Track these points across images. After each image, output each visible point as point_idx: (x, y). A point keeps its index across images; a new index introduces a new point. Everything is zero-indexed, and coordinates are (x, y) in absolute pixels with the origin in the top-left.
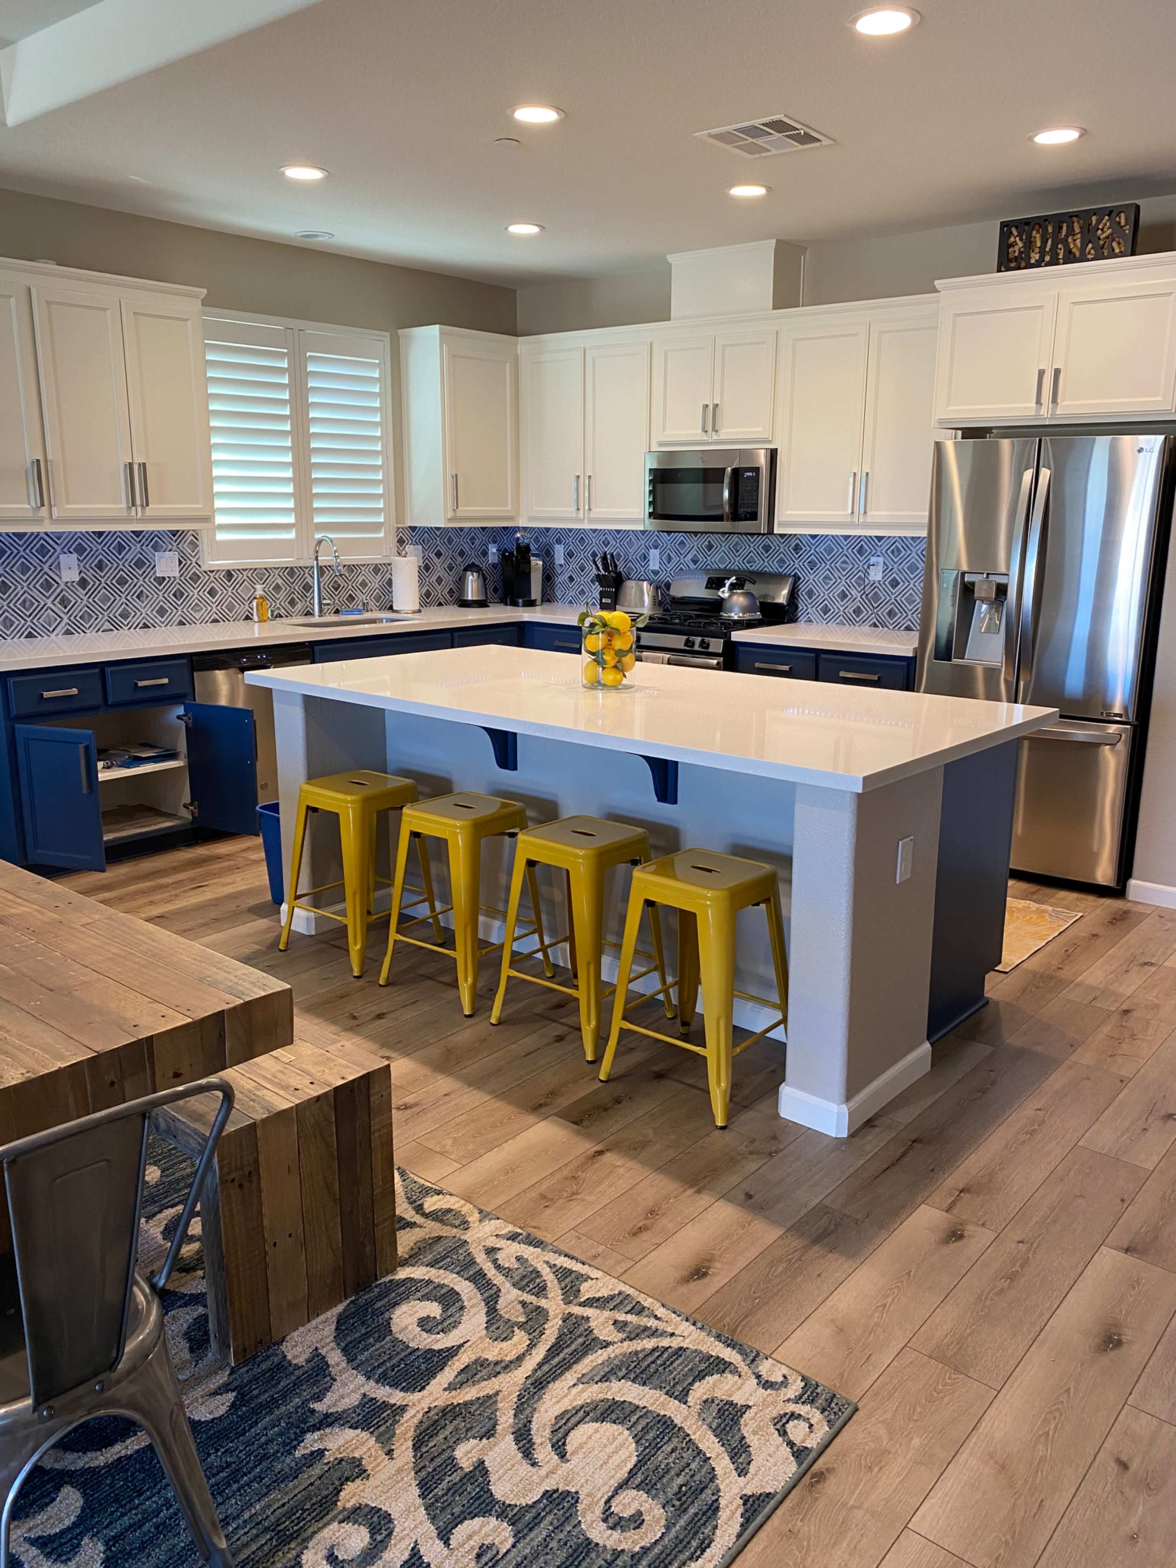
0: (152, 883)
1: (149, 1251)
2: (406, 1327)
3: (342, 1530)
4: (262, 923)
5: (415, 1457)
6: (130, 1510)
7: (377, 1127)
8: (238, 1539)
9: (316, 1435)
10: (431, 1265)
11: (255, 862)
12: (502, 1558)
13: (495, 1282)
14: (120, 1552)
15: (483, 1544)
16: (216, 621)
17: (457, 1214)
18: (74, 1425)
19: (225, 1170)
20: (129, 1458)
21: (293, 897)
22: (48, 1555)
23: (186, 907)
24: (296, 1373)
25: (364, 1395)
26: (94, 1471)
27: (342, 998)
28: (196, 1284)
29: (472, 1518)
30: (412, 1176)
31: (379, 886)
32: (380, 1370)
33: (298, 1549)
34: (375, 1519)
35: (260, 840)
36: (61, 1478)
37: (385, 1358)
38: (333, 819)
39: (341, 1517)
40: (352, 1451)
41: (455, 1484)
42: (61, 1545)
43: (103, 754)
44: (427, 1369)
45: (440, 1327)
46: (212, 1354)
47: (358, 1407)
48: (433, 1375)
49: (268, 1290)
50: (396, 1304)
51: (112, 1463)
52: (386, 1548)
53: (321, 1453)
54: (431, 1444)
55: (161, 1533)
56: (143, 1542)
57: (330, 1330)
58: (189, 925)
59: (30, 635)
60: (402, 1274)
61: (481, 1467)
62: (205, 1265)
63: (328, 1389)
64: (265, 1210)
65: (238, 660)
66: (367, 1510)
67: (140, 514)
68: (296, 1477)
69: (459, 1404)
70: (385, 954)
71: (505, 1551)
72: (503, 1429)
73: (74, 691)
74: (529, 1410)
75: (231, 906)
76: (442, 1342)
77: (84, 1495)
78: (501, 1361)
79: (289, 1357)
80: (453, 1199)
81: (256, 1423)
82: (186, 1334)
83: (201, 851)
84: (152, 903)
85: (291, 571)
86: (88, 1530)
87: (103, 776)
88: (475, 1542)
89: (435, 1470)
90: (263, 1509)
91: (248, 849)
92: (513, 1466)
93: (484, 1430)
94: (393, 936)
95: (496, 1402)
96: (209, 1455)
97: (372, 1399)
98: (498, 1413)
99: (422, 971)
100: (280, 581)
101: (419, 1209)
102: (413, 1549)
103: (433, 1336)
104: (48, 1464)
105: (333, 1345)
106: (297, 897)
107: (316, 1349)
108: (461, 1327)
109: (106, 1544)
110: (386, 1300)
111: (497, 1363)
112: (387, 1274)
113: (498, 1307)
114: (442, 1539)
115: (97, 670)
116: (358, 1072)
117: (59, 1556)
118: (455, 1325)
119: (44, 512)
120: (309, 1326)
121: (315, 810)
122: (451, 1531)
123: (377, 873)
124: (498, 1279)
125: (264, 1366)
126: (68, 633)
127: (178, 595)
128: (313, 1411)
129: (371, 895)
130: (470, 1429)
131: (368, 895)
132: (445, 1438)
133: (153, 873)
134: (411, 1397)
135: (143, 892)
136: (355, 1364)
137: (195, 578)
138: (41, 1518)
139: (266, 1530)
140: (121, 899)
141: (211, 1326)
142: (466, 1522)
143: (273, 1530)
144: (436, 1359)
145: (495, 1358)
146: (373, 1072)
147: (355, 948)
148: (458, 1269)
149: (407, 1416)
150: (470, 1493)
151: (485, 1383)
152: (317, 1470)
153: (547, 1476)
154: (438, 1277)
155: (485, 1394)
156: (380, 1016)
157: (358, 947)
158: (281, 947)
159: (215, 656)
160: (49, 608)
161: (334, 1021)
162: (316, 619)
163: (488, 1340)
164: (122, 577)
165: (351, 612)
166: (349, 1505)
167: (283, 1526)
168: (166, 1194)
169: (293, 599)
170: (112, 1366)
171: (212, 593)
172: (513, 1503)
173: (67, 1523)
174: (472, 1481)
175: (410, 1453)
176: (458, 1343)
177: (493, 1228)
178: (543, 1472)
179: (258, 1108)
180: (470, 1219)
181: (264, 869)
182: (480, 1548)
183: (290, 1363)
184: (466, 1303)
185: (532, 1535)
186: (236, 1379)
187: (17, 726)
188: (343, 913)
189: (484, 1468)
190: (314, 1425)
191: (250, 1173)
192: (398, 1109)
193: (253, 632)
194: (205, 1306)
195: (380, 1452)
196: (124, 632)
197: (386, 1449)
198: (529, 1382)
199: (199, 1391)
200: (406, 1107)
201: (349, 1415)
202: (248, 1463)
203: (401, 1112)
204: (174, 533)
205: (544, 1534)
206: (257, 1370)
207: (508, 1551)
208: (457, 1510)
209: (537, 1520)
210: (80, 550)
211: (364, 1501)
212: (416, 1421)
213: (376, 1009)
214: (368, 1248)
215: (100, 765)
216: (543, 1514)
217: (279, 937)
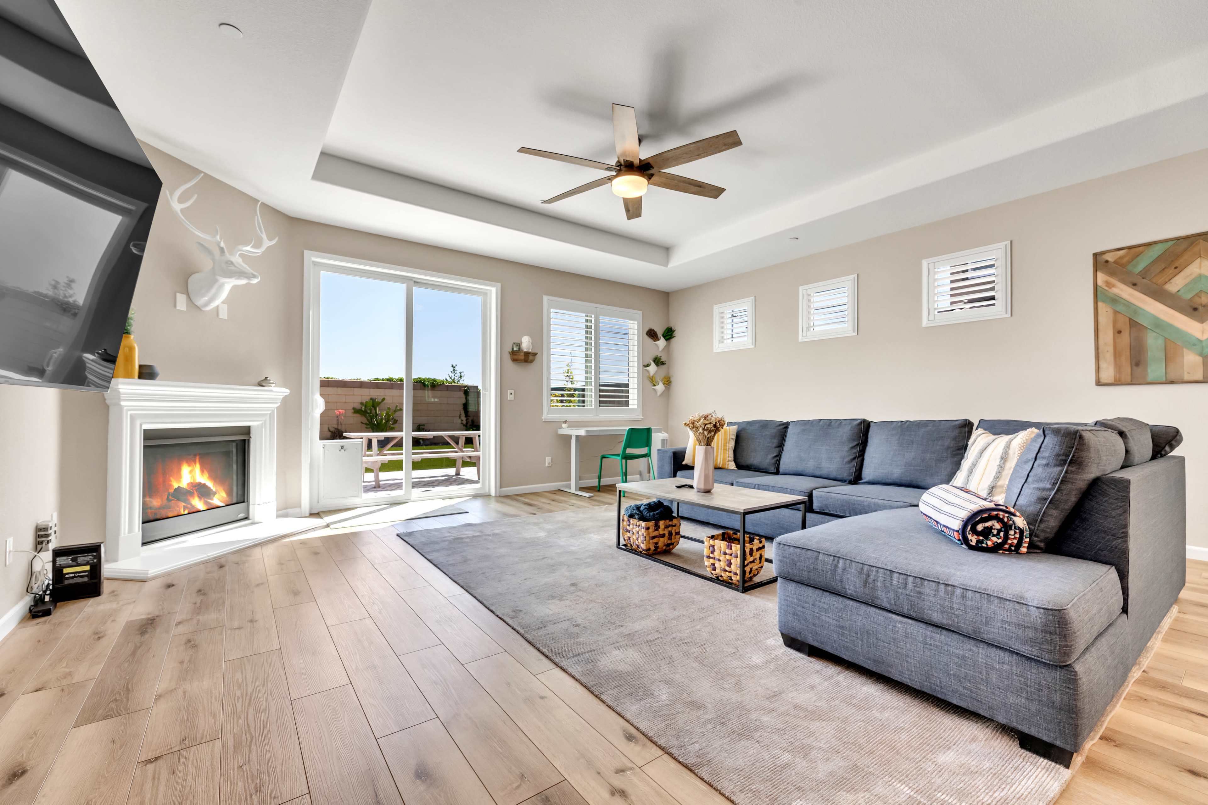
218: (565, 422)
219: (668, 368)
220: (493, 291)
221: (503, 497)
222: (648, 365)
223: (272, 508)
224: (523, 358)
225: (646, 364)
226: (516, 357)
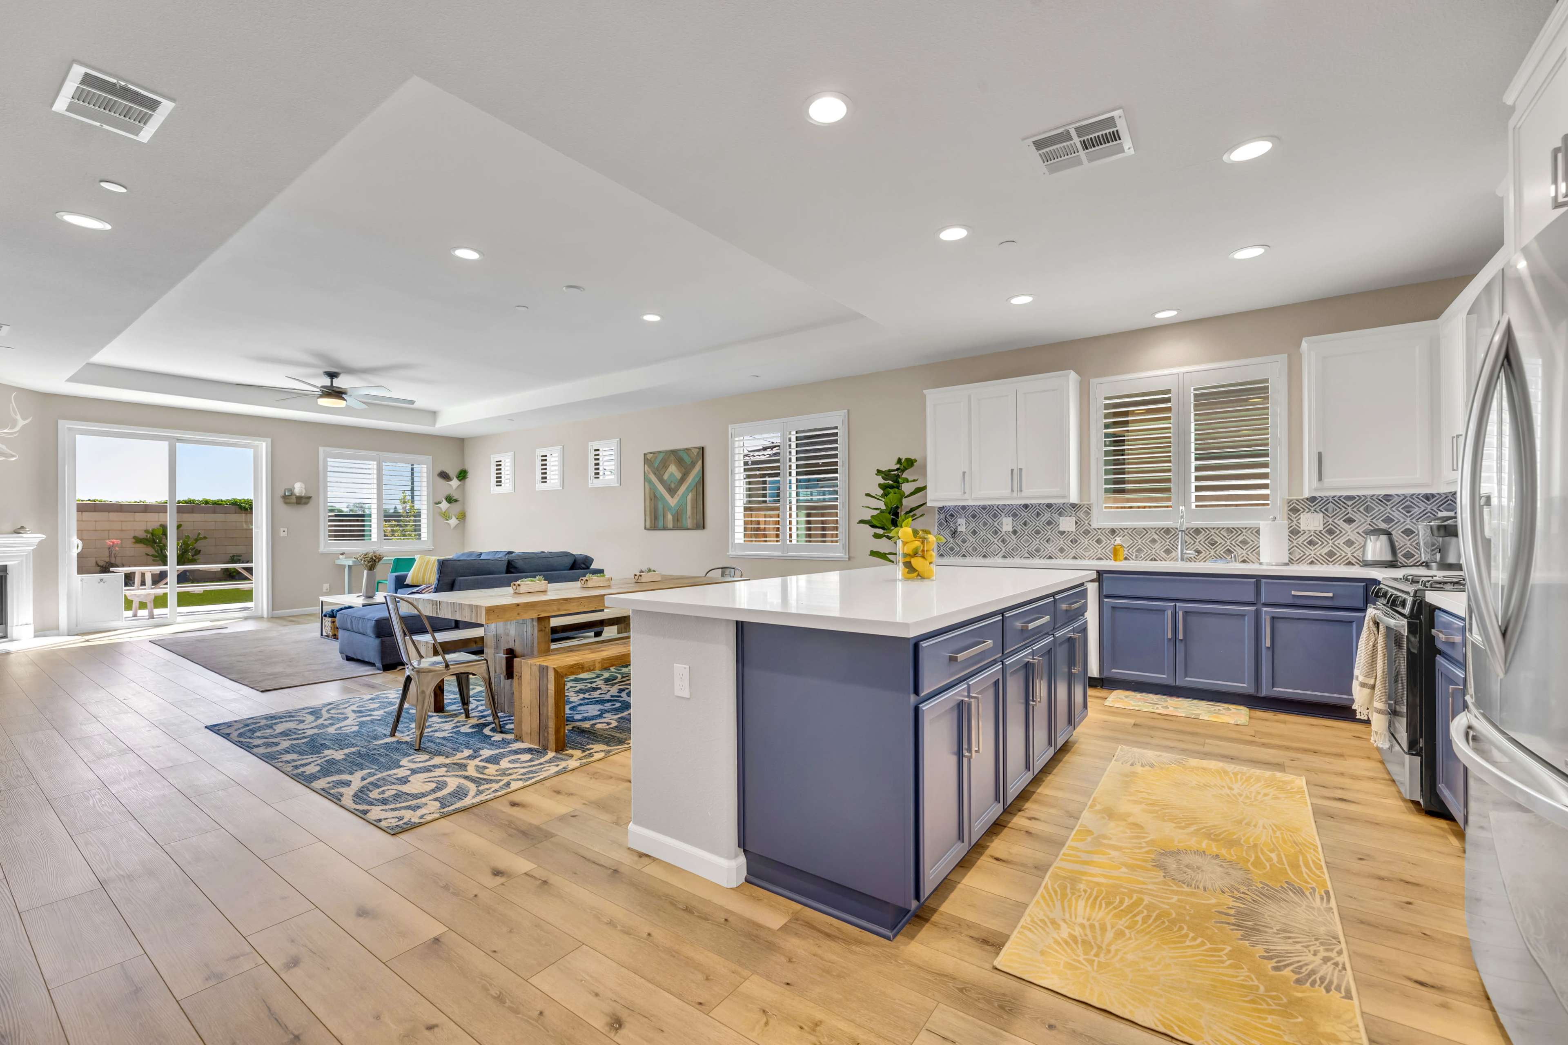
67: (1018, 495)
119: (967, 496)
127: (1074, 541)
137: (1087, 532)
164: (1038, 531)
169: (1168, 549)
171: (1099, 541)
204: (1072, 505)
210: (1014, 515)
218: (342, 554)
219: (464, 503)
220: (264, 446)
221: (272, 618)
222: (439, 503)
223: (31, 629)
224: (295, 501)
225: (437, 501)
226: (288, 501)
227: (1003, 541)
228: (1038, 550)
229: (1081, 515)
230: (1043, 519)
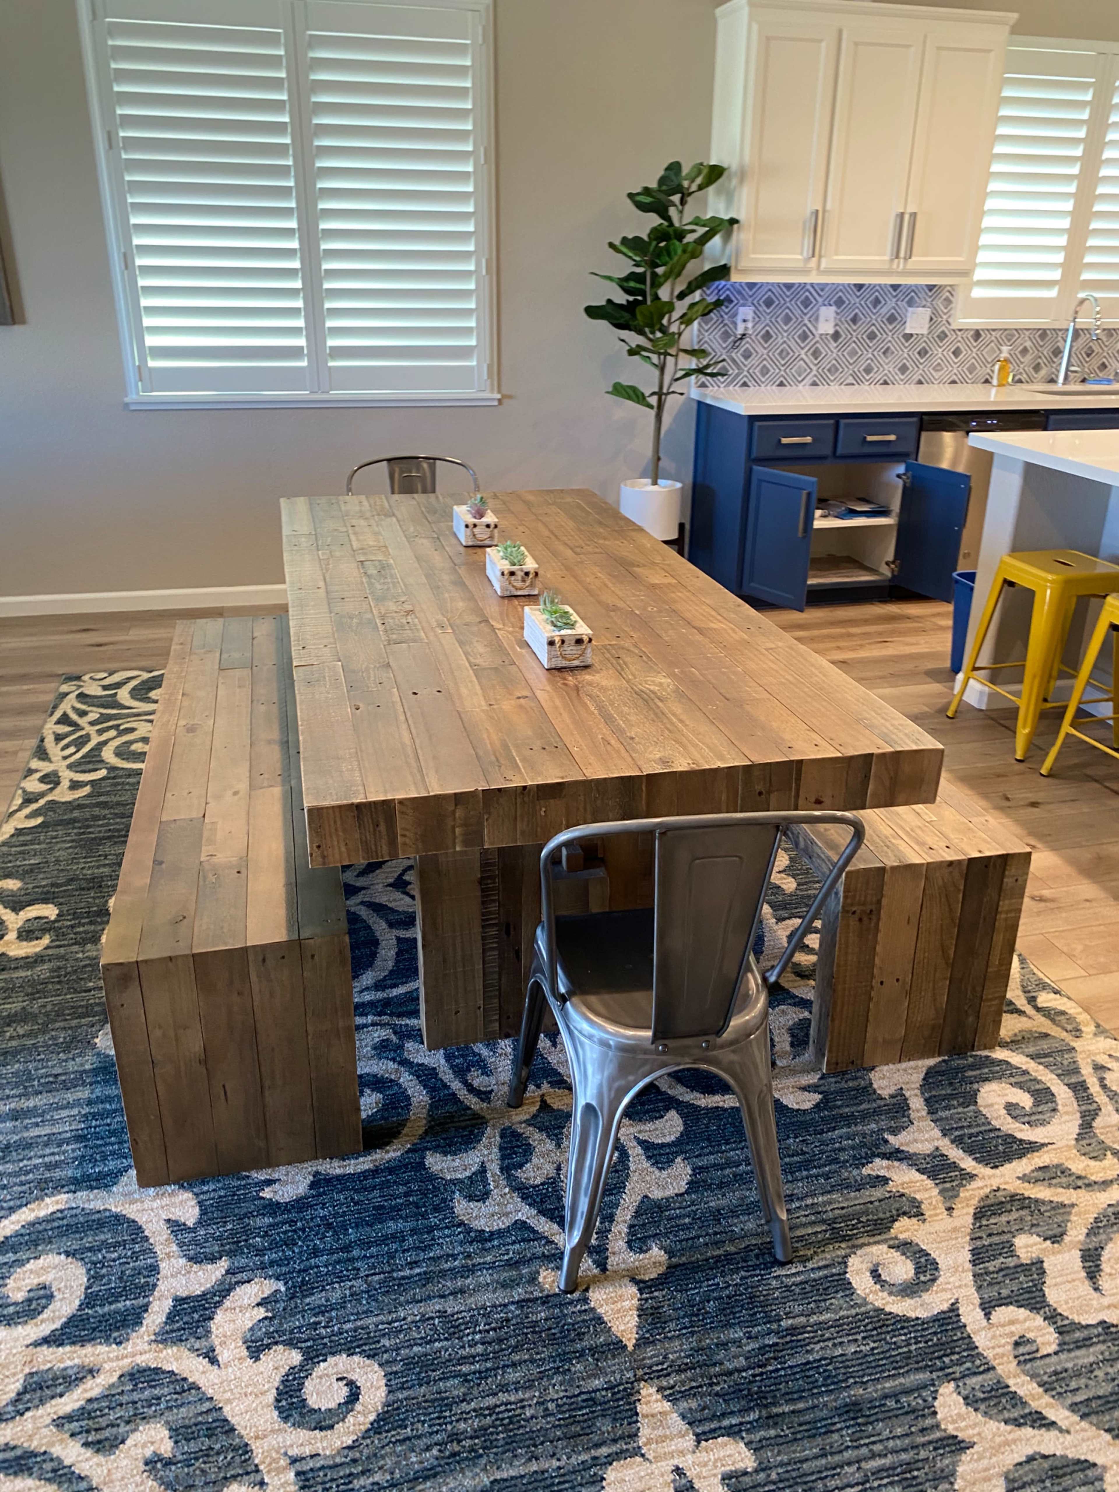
0: (843, 631)
1: (774, 948)
2: (992, 1105)
3: (890, 1255)
4: (935, 687)
5: (974, 1224)
6: (717, 1152)
7: (1006, 908)
8: (798, 1218)
9: (885, 1163)
10: (1032, 1057)
11: (942, 628)
12: (1042, 1357)
13: (1097, 1099)
14: (703, 1181)
15: (1024, 1336)
16: (954, 382)
17: (1071, 1019)
18: (681, 1067)
19: (849, 901)
20: (725, 1110)
21: (971, 667)
22: (649, 1158)
23: (867, 658)
24: (879, 1102)
25: (937, 1149)
26: (696, 1108)
27: (999, 776)
28: (807, 990)
29: (1019, 1307)
30: (1032, 967)
31: (1062, 675)
32: (957, 1133)
33: (848, 1251)
34: (923, 1260)
35: (950, 608)
36: (672, 1103)
37: (965, 1124)
38: (1029, 595)
39: (891, 1243)
40: (915, 1192)
41: (1008, 1268)
42: (660, 1155)
43: (823, 503)
44: (1004, 1152)
45: (1026, 1119)
46: (809, 1055)
47: (929, 1156)
48: (1010, 1160)
49: (867, 1021)
50: (987, 1080)
51: (711, 1109)
52: (928, 1290)
53: (885, 1180)
54: (992, 1221)
55: (737, 1181)
56: (722, 1183)
57: (918, 1078)
58: (869, 674)
59: (781, 384)
60: (1000, 1054)
61: (1037, 1267)
62: (817, 977)
63: (904, 1128)
64: (879, 949)
65: (967, 423)
66: (916, 1248)
67: (901, 266)
68: (859, 1190)
69: (1029, 1198)
70: (1053, 744)
71: (1045, 1353)
72: (1071, 1242)
73: (808, 439)
74: (1103, 1237)
75: (909, 666)
76: (1025, 1133)
77: (685, 1124)
78: (1085, 1177)
79: (875, 1086)
80: (1070, 1004)
81: (834, 1129)
82: (790, 1029)
83: (893, 609)
84: (839, 648)
85: (1043, 334)
86: (682, 1153)
87: (818, 524)
88: (1017, 1330)
89: (991, 1245)
90: (825, 1204)
91: (938, 615)
92: (1074, 1280)
93: (1050, 1233)
94: (1066, 728)
95: (1070, 1213)
96: (788, 1137)
97: (943, 1155)
98: (1069, 1224)
99: (1089, 771)
100: (1028, 344)
101: (1032, 1000)
102: (953, 1304)
103: (1018, 1125)
104: (664, 1086)
105: (918, 1092)
106: (975, 669)
107: (901, 1089)
108: (1049, 1127)
109: (693, 1170)
110: (978, 1072)
111: (1079, 1177)
112: (985, 1048)
113: (1094, 1124)
114: (983, 1310)
115: (832, 422)
116: (997, 850)
117: (657, 1162)
118: (1043, 1123)
119: (813, 263)
120: (898, 1066)
121: (1011, 584)
122: (994, 1307)
123: (1063, 661)
124: (1101, 1098)
125: (851, 1084)
126: (814, 384)
127: (923, 353)
128: (886, 1141)
129: (1052, 683)
130: (1038, 1225)
131: (1048, 682)
132: (1008, 1222)
133: (846, 621)
134: (982, 1170)
135: (833, 637)
136: (935, 1117)
137: (943, 336)
138: (649, 1126)
139: (823, 1221)
140: (812, 639)
141: (812, 1032)
142: (1011, 1308)
143: (829, 1225)
144: (1015, 1146)
145: (1079, 1173)
146: (1013, 855)
147: (1023, 730)
148: (1060, 1072)
149: (974, 1185)
150: (1021, 1283)
151: (1061, 1190)
152: (878, 1193)
153: (1109, 1307)
154: (1037, 1071)
155: (1060, 1200)
156: (1034, 805)
157: (1027, 731)
158: (950, 714)
159: (945, 417)
160: (802, 359)
161: (985, 796)
162: (1059, 386)
163: (1075, 1151)
164: (873, 332)
165: (1099, 382)
166: (901, 1236)
167: (838, 1226)
168: (798, 905)
169: (1039, 364)
170: (719, 1032)
171: (956, 353)
172: (1065, 1314)
173: (668, 1139)
174: (1027, 1273)
175: (970, 1220)
176: (1042, 1141)
177: (1108, 1047)
178: (1106, 1301)
179: (890, 854)
180: (1083, 1029)
181: (949, 637)
182: (1020, 1337)
183: (875, 1091)
184: (1060, 1107)
185: (1078, 1353)
186: (823, 1085)
187: (755, 468)
188: (1018, 694)
189: (1042, 1268)
190: (885, 1154)
191: (871, 911)
192: (1033, 898)
193: (989, 396)
194: (811, 1012)
195: (940, 1205)
196: (865, 387)
197: (948, 1205)
198: (1111, 1210)
199: (791, 1081)
200: (1042, 899)
201: (918, 1159)
202: (820, 1159)
203: (1033, 903)
204: (931, 288)
205: (1092, 1359)
206: (843, 1085)
207: (1048, 1355)
208: (1005, 1292)
209: (1085, 1343)
210: (839, 303)
211: (916, 1240)
212: (983, 1193)
213: (1032, 797)
214: (970, 1019)
215: (818, 513)
216: (1095, 1340)
217: (949, 704)
227: (816, 354)
228: (868, 370)
229: (939, 304)
230: (884, 310)
